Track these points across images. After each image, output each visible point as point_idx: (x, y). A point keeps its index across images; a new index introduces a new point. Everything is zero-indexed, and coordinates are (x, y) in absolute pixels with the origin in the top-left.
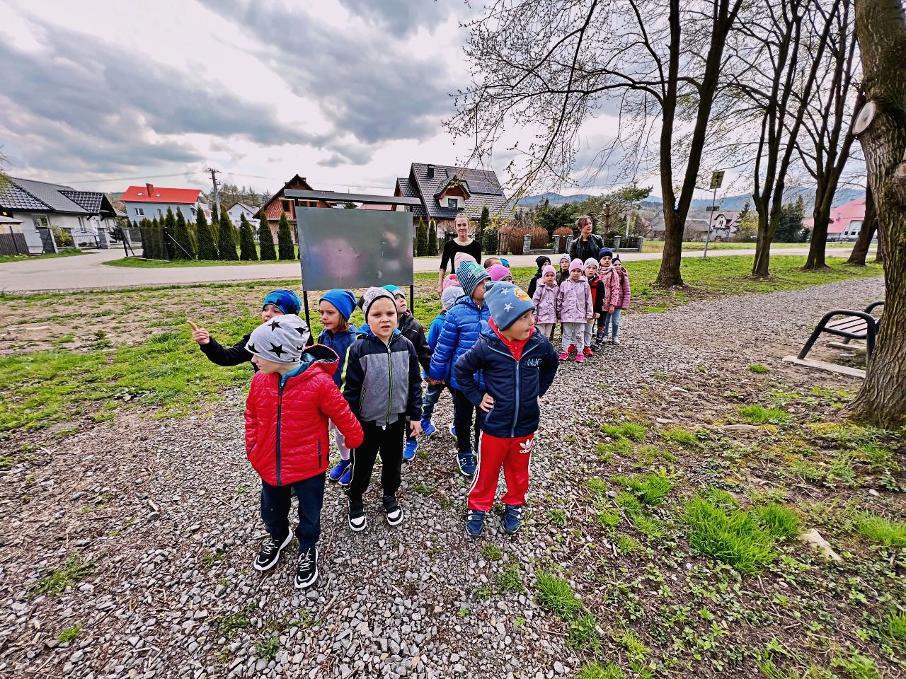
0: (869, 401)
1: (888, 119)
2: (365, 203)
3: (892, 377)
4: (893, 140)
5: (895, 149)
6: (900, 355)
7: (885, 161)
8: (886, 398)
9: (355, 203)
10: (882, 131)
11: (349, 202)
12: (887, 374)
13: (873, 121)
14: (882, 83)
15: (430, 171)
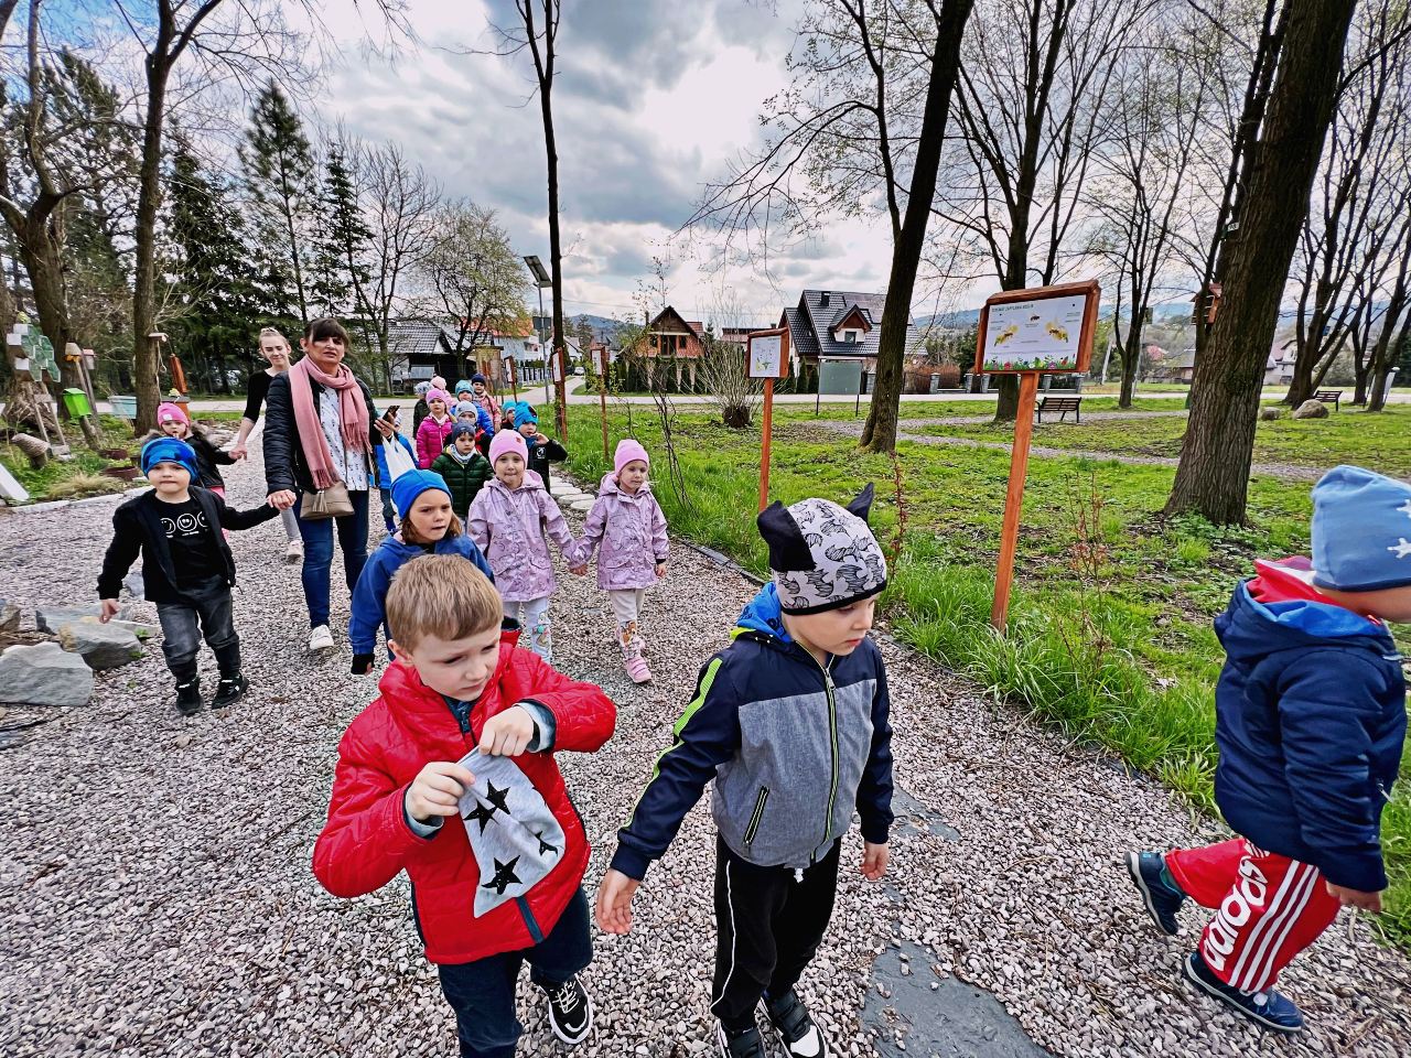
15: (825, 299)
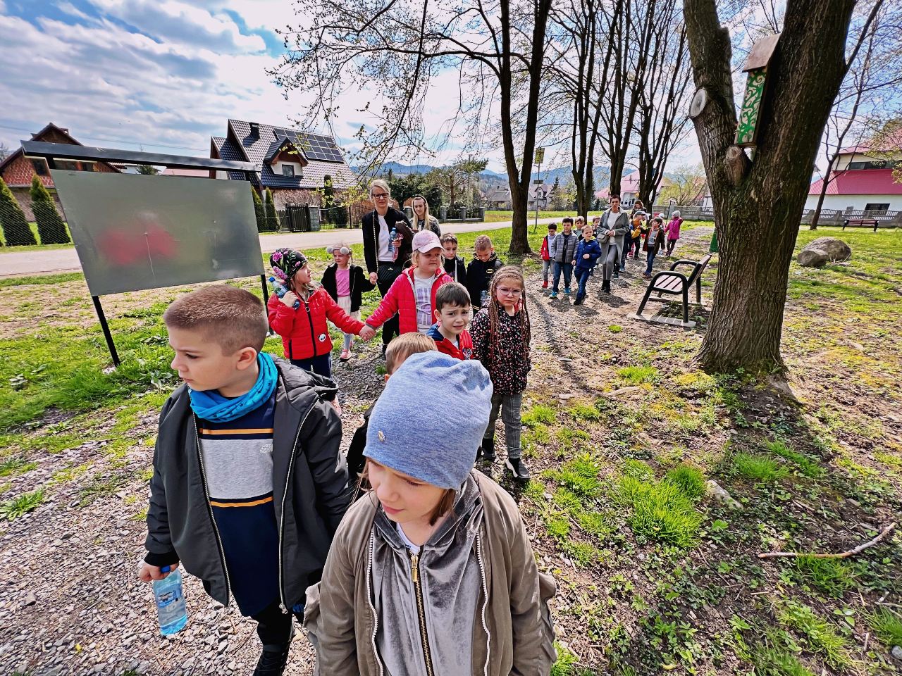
0: (712, 352)
1: (716, 106)
2: (169, 166)
3: (729, 331)
4: (721, 125)
5: (722, 134)
6: (733, 312)
7: (716, 144)
8: (724, 349)
9: (155, 167)
10: (713, 116)
11: (146, 164)
12: (725, 328)
13: (706, 107)
14: (709, 72)
15: (254, 131)
